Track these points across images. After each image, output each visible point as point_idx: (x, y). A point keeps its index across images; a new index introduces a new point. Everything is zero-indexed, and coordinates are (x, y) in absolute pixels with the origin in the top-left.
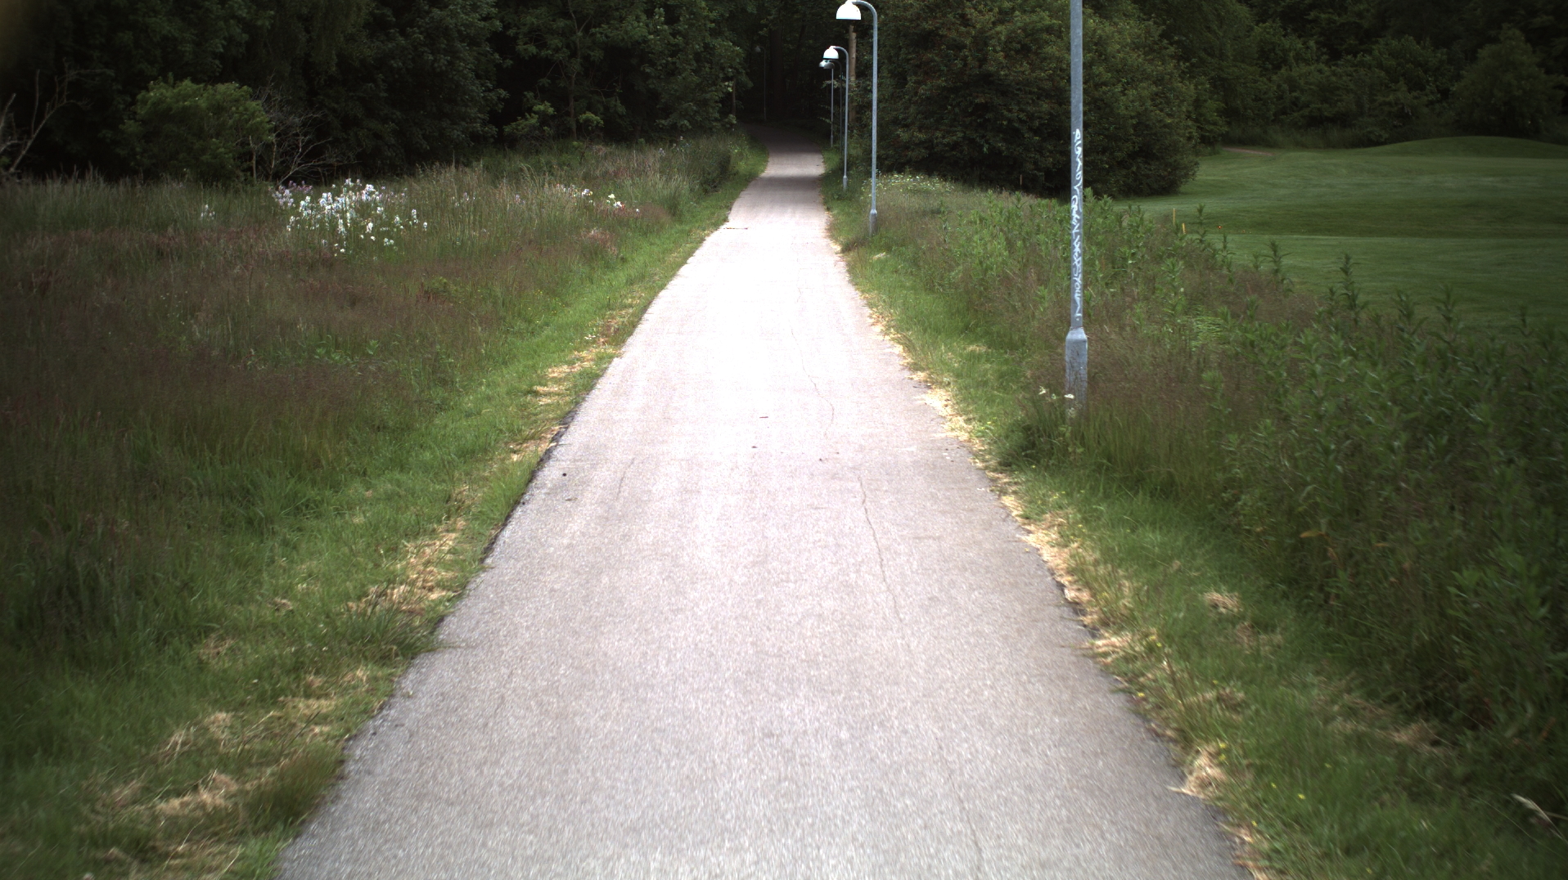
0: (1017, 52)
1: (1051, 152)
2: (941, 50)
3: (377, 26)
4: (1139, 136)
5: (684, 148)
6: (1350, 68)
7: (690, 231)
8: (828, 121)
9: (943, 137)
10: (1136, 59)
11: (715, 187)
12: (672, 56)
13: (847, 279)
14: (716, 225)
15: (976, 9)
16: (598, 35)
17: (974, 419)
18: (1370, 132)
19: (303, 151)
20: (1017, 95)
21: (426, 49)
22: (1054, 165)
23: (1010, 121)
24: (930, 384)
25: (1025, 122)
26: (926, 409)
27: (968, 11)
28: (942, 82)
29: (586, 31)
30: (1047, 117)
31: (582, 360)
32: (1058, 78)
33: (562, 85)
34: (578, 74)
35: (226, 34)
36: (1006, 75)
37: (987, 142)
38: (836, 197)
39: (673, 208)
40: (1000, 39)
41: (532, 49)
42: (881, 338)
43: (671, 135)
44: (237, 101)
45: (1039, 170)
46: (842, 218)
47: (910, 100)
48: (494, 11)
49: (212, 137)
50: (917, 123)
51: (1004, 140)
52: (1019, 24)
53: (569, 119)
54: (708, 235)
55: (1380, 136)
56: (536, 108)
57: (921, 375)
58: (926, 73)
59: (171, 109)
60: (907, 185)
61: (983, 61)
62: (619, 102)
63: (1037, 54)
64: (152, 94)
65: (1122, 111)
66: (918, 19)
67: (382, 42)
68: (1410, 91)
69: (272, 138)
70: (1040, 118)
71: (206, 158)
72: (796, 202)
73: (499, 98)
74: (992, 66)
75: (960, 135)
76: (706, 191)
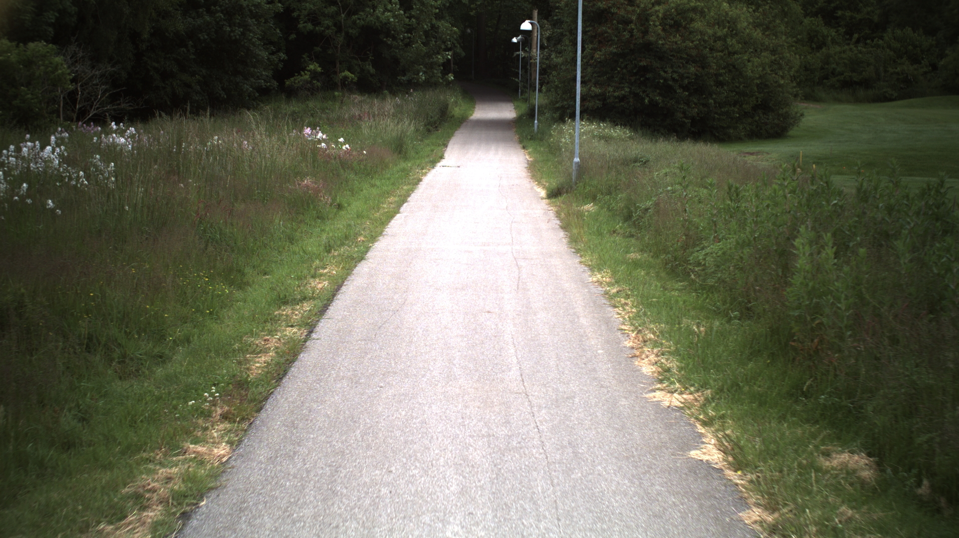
0: (671, 26)
1: (695, 104)
2: (613, 24)
4: (761, 93)
5: (416, 96)
6: (870, 49)
7: (411, 170)
8: (517, 80)
9: (614, 91)
10: (757, 34)
11: (436, 127)
12: (407, 32)
14: (433, 163)
16: (358, 21)
18: (885, 92)
19: (102, 97)
20: (671, 60)
21: (225, 23)
22: (698, 114)
23: (665, 80)
25: (677, 81)
28: (613, 49)
29: (349, 16)
30: (694, 77)
32: (702, 48)
33: (330, 52)
34: (342, 45)
36: (663, 44)
37: (647, 96)
38: (529, 137)
39: (399, 148)
40: (658, 16)
43: (404, 88)
44: (44, 56)
45: (687, 118)
46: (539, 158)
49: (22, 86)
50: (593, 80)
51: (660, 94)
52: (672, 5)
53: (334, 75)
54: (425, 174)
55: (892, 95)
56: (308, 68)
58: (600, 42)
61: (645, 32)
62: (371, 66)
63: (685, 28)
65: (749, 73)
68: (911, 64)
70: (688, 77)
72: (497, 140)
73: (280, 60)
74: (652, 36)
75: (627, 90)
76: (429, 131)
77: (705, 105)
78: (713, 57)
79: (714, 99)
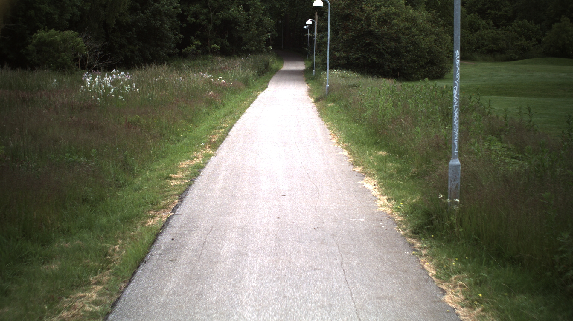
0: (382, 22)
1: (395, 62)
2: (352, 21)
3: (133, 10)
4: (429, 56)
5: (251, 58)
6: (504, 32)
7: (252, 92)
8: (306, 49)
9: (353, 55)
10: (428, 26)
11: (263, 74)
12: (247, 23)
13: (318, 115)
14: (263, 90)
15: (367, 5)
16: (220, 16)
17: (392, 199)
18: (511, 56)
19: (99, 58)
20: (382, 39)
21: (152, 19)
22: (396, 67)
23: (379, 49)
24: (364, 174)
25: (385, 50)
26: (366, 191)
27: (364, 6)
28: (353, 34)
29: (215, 13)
30: (394, 48)
31: (197, 157)
32: (398, 33)
33: (205, 34)
34: (211, 30)
35: (72, 12)
36: (378, 31)
37: (370, 58)
38: (310, 78)
39: (246, 82)
40: (375, 17)
41: (193, 20)
42: (336, 146)
43: (246, 53)
44: (73, 38)
45: (390, 69)
46: (314, 87)
47: (340, 41)
48: (179, 5)
49: (62, 52)
50: (343, 50)
51: (377, 57)
52: (383, 11)
53: (207, 47)
54: (260, 94)
55: (515, 57)
56: (195, 43)
57: (358, 169)
58: (346, 30)
59: (46, 41)
60: (340, 75)
61: (369, 25)
62: (227, 41)
63: (390, 23)
64: (39, 35)
65: (423, 46)
66: (343, 9)
67: (135, 16)
68: (526, 40)
69: (87, 53)
70: (391, 48)
71: (59, 60)
72: (294, 80)
73: (180, 38)
74: (373, 28)
75: (360, 54)
76: (259, 75)
77: (400, 62)
78: (404, 38)
79: (404, 59)
